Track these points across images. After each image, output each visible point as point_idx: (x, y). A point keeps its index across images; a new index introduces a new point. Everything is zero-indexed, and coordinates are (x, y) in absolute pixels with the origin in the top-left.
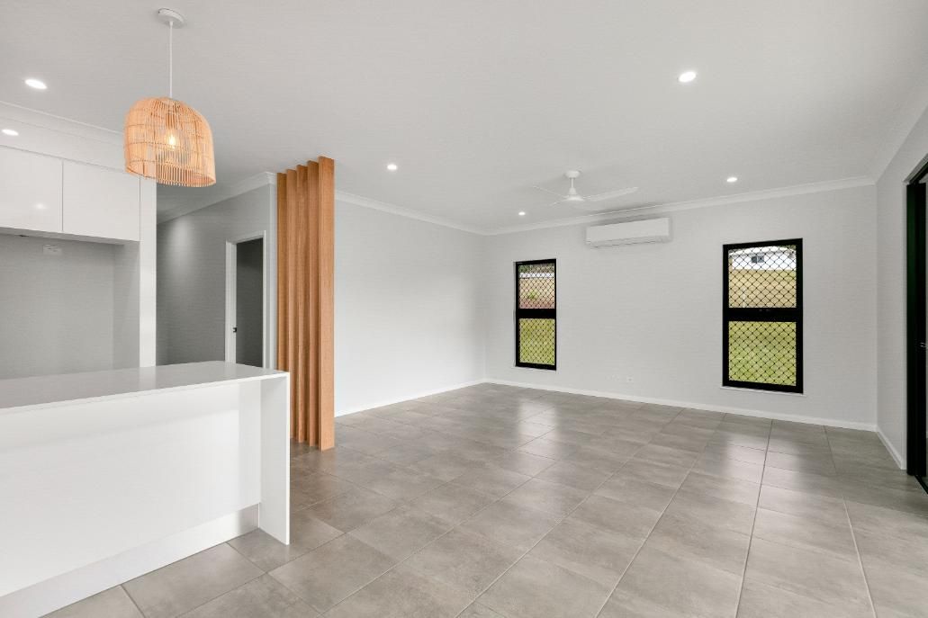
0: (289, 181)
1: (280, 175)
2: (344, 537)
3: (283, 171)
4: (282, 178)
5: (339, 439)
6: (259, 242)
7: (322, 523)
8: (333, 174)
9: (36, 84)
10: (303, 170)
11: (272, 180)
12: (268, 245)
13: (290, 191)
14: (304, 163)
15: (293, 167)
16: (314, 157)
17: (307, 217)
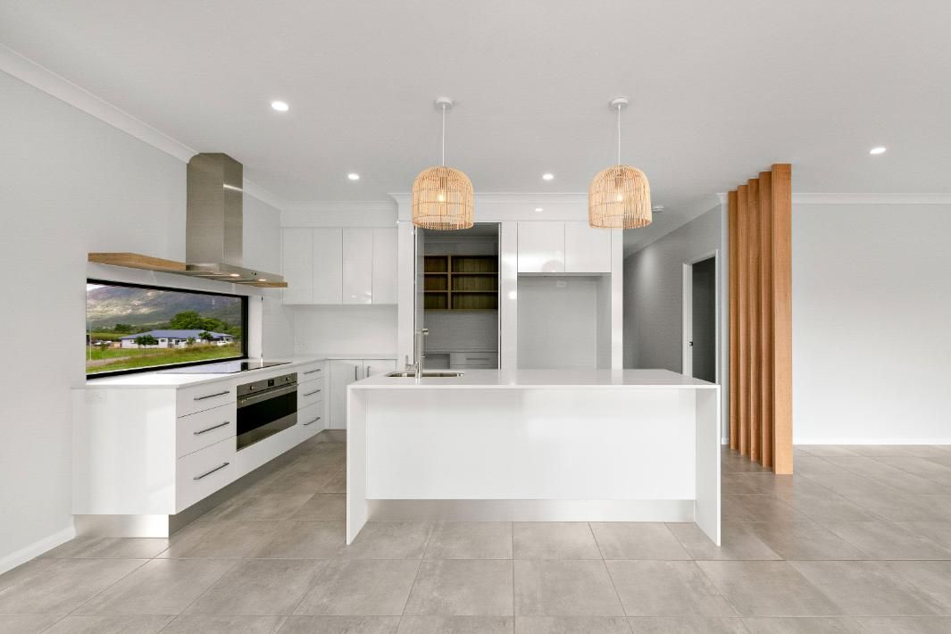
0: (741, 198)
1: (730, 193)
2: (783, 563)
3: (734, 188)
4: (734, 196)
5: (799, 468)
6: (713, 260)
7: (759, 540)
8: (789, 179)
9: (548, 177)
10: (755, 183)
11: (723, 199)
12: (720, 263)
13: (741, 206)
14: (755, 175)
15: (744, 182)
16: (765, 166)
17: (759, 230)
